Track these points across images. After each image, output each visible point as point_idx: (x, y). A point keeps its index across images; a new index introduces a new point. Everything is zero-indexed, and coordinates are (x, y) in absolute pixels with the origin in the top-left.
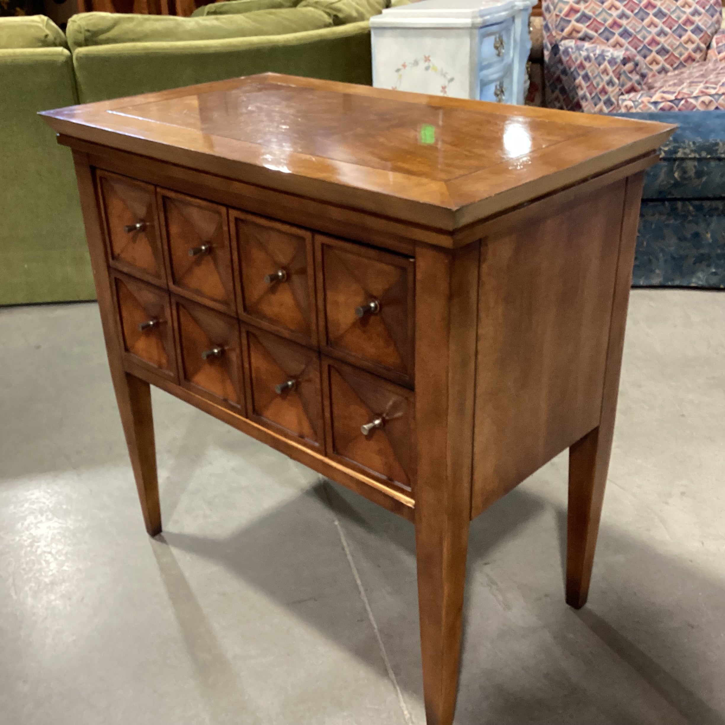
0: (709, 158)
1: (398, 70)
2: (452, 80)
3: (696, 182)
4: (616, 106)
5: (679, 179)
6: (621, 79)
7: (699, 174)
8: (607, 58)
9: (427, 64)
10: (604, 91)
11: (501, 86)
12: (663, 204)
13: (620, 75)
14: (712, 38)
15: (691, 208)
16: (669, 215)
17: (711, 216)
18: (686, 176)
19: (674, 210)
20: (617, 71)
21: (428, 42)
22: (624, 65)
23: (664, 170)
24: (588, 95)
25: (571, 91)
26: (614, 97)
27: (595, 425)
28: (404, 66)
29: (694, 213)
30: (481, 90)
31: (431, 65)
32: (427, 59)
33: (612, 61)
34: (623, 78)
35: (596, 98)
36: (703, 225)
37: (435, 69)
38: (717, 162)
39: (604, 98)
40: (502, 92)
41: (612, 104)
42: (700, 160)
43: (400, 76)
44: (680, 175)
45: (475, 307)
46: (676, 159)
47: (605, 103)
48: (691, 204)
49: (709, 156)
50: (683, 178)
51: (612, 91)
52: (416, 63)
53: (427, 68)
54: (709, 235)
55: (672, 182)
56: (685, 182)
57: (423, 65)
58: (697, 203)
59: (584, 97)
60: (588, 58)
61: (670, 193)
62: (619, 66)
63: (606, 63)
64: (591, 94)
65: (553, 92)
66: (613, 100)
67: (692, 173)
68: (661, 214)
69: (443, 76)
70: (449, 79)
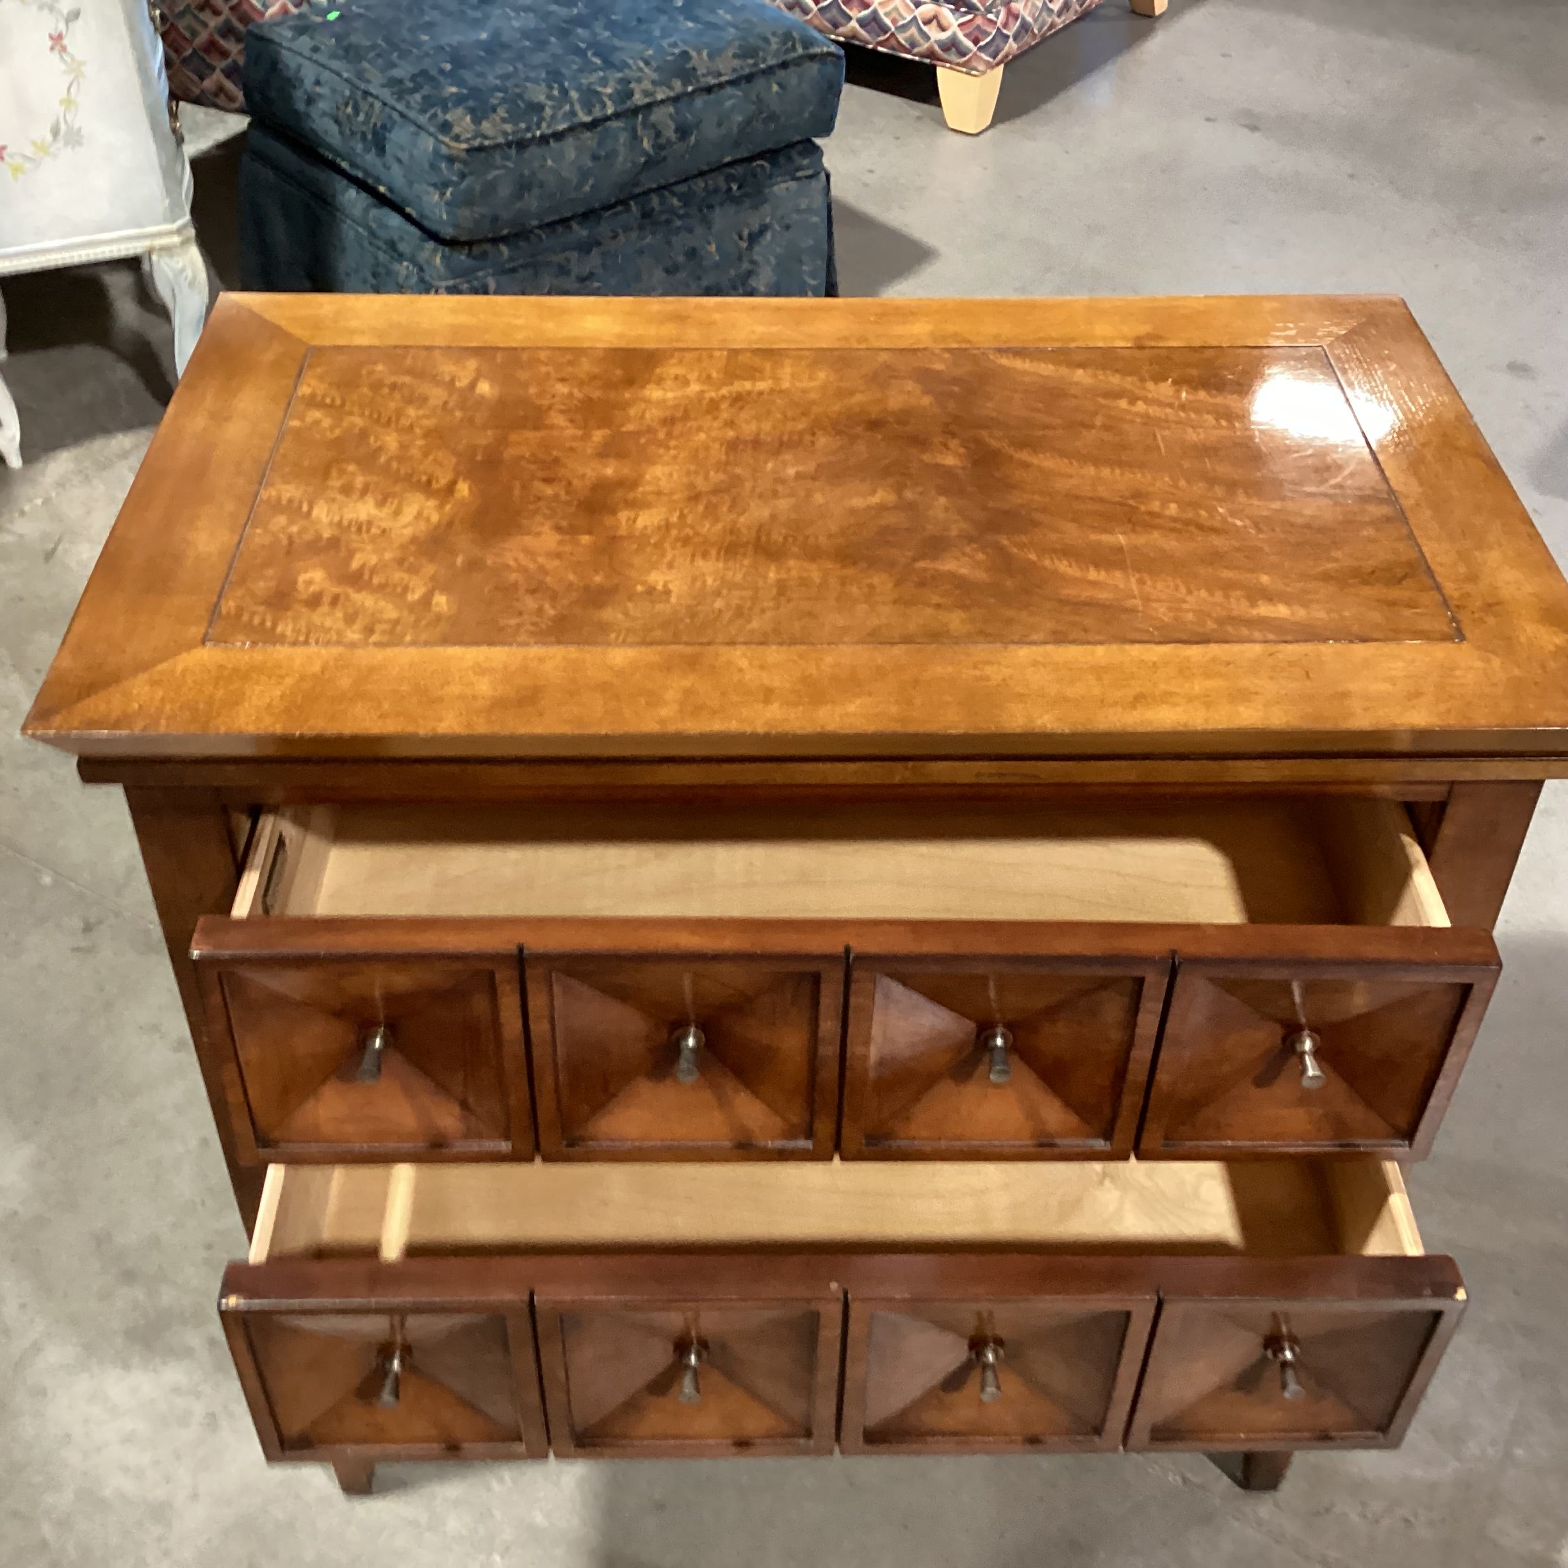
0: (693, 92)
2: (75, 15)
3: (680, 147)
5: (651, 152)
7: (683, 132)
12: (628, 209)
15: (675, 202)
16: (641, 228)
17: (711, 207)
18: (662, 141)
19: (646, 214)
23: (623, 138)
29: (681, 212)
36: (699, 230)
38: (706, 97)
42: (675, 100)
44: (651, 142)
46: (635, 111)
48: (674, 194)
49: (690, 89)
50: (658, 147)
54: (713, 248)
55: (643, 160)
56: (663, 153)
58: (682, 188)
61: (637, 185)
67: (670, 133)
68: (627, 229)
69: (46, 11)
70: (65, 12)
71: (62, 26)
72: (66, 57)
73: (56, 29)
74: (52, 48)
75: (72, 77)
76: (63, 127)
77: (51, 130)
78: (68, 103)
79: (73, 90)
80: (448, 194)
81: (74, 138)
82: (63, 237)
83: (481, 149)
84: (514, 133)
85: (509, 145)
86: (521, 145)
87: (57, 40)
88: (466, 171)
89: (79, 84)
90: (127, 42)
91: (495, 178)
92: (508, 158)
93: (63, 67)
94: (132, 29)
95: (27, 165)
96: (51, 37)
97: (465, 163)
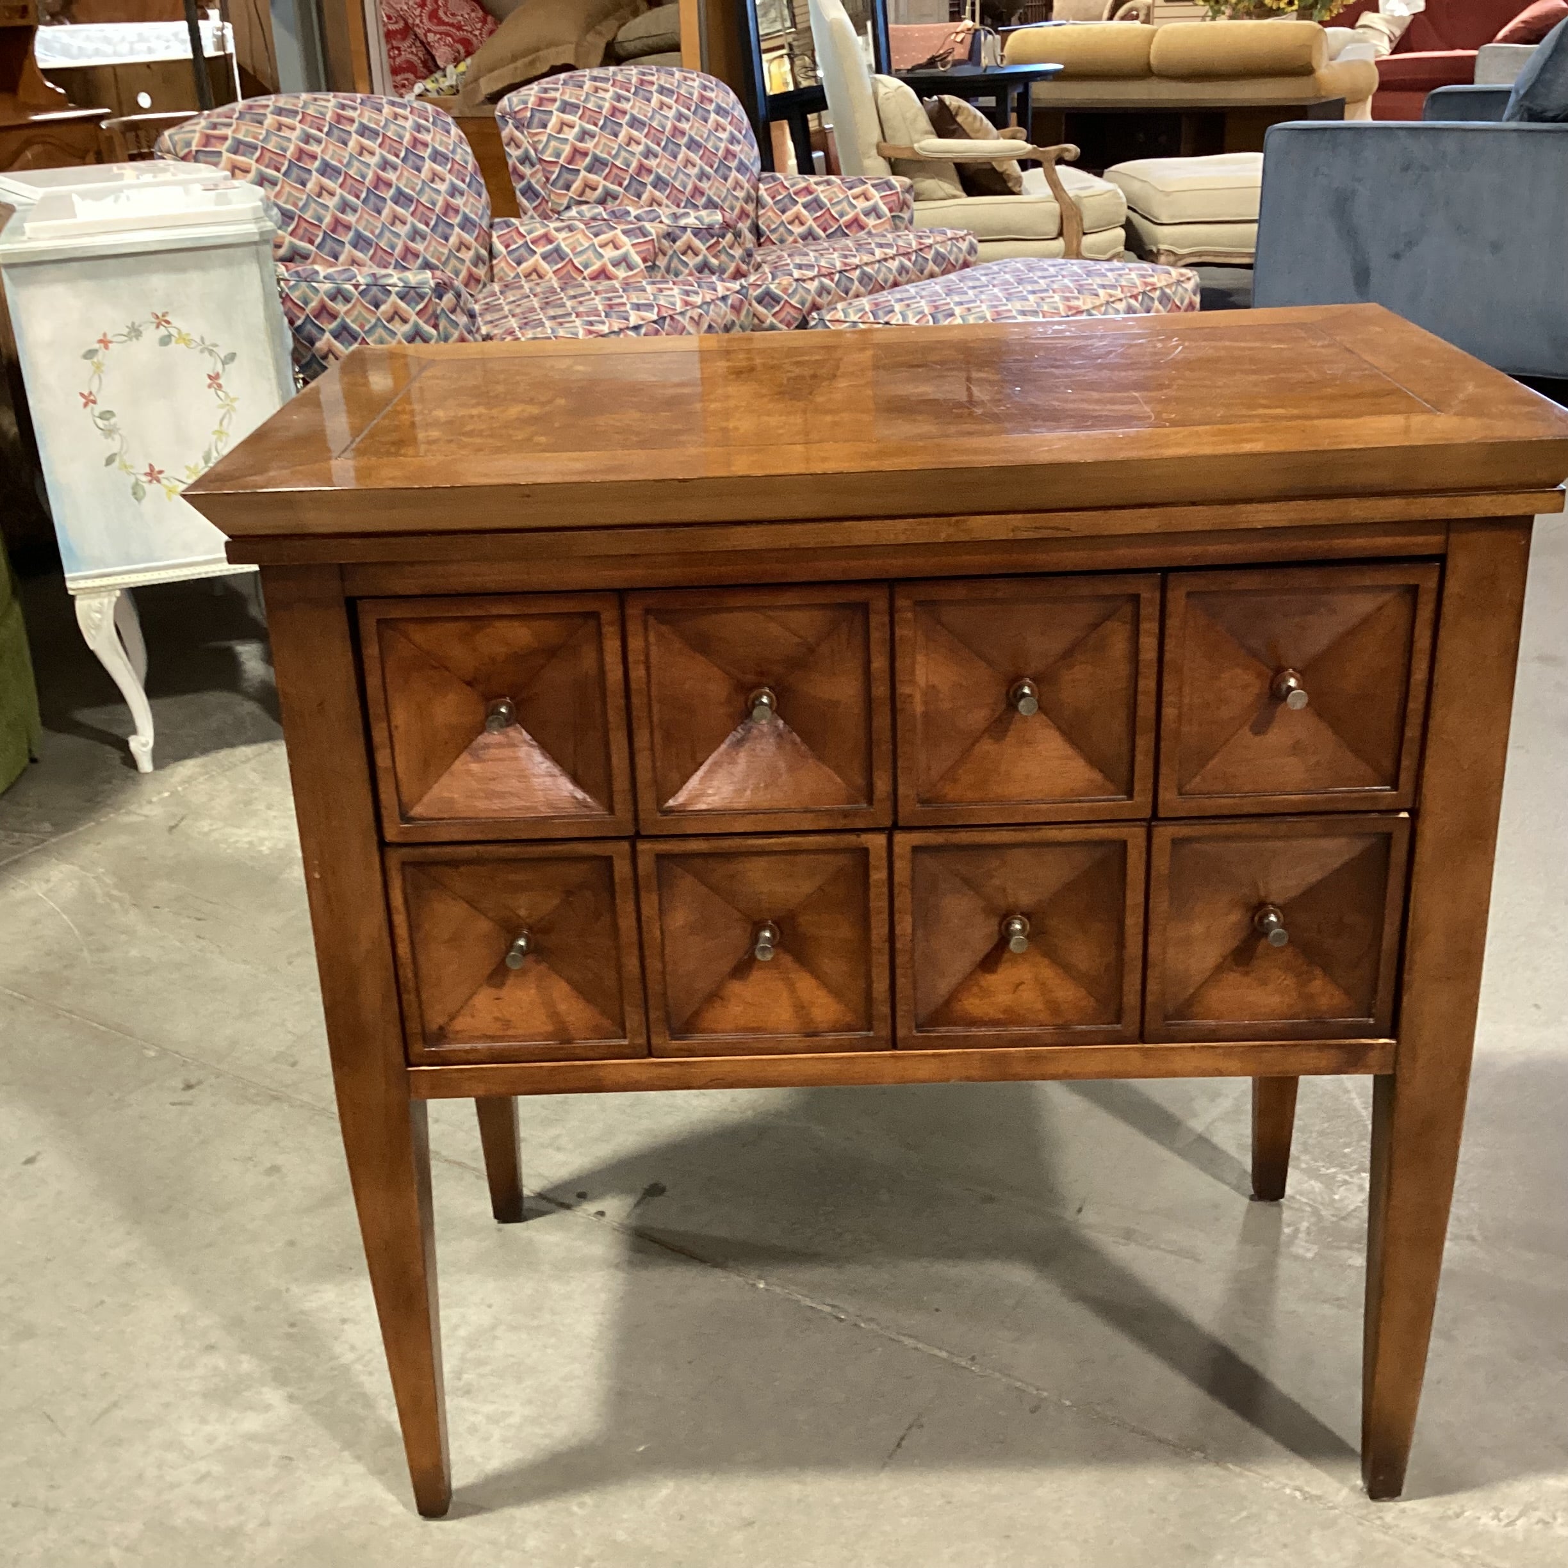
1: (90, 354)
2: (232, 357)
6: (441, 328)
8: (394, 290)
9: (163, 331)
13: (437, 317)
14: (490, 236)
20: (430, 310)
21: (159, 283)
22: (440, 297)
28: (105, 342)
31: (173, 331)
32: (161, 321)
33: (409, 294)
34: (443, 323)
37: (186, 340)
43: (98, 367)
52: (135, 332)
53: (165, 341)
57: (152, 335)
60: (338, 294)
62: (430, 299)
63: (394, 298)
69: (206, 354)
70: (222, 357)
71: (219, 367)
72: (220, 393)
73: (214, 370)
74: (209, 386)
75: (223, 411)
79: (225, 422)
82: (206, 553)
87: (214, 378)
89: (230, 418)
90: (274, 382)
93: (219, 402)
94: (279, 372)
95: (182, 487)
96: (210, 377)
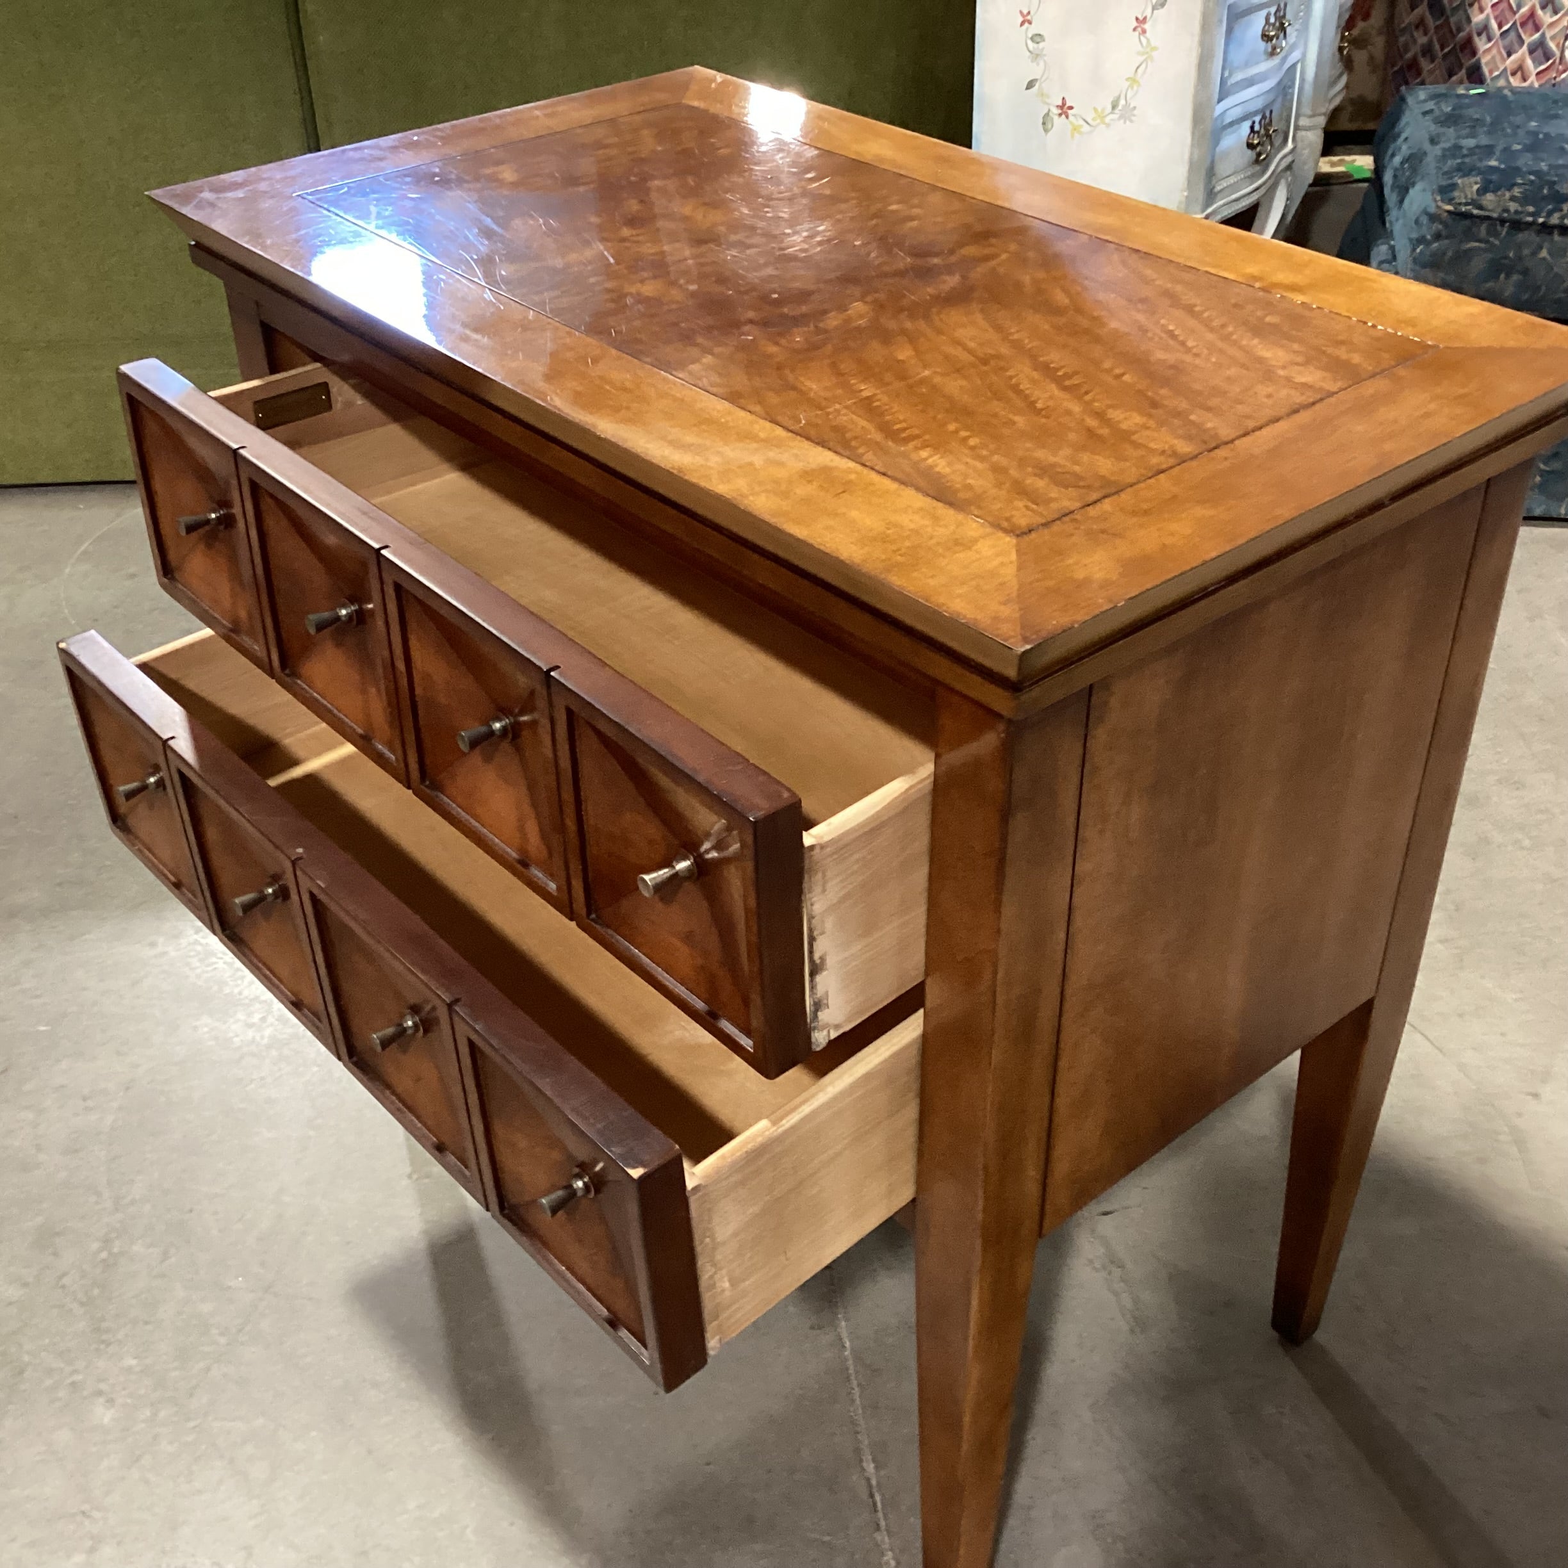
2: (1163, 3)
4: (1558, 61)
10: (1531, 19)
11: (1281, 18)
24: (1494, 25)
25: (1455, 10)
26: (1553, 38)
27: (1364, 999)
30: (1229, 31)
35: (1512, 34)
39: (1530, 38)
40: (1282, 28)
41: (1547, 56)
45: (1071, 821)
47: (1531, 52)
51: (1552, 25)
59: (1485, 29)
64: (1500, 26)
65: (1413, 7)
66: (1552, 45)
71: (1148, 12)
72: (1142, 39)
73: (1143, 12)
74: (1135, 29)
75: (1142, 58)
76: (1122, 102)
77: (1112, 102)
78: (1133, 80)
79: (1140, 71)
80: (1418, 250)
81: (1128, 114)
83: (1467, 216)
84: (1516, 212)
85: (1503, 221)
86: (1517, 225)
87: (1141, 21)
88: (1444, 233)
89: (1146, 66)
91: (1470, 249)
92: (1496, 235)
93: (1140, 48)
95: (1086, 128)
96: (1137, 19)
97: (1446, 225)
